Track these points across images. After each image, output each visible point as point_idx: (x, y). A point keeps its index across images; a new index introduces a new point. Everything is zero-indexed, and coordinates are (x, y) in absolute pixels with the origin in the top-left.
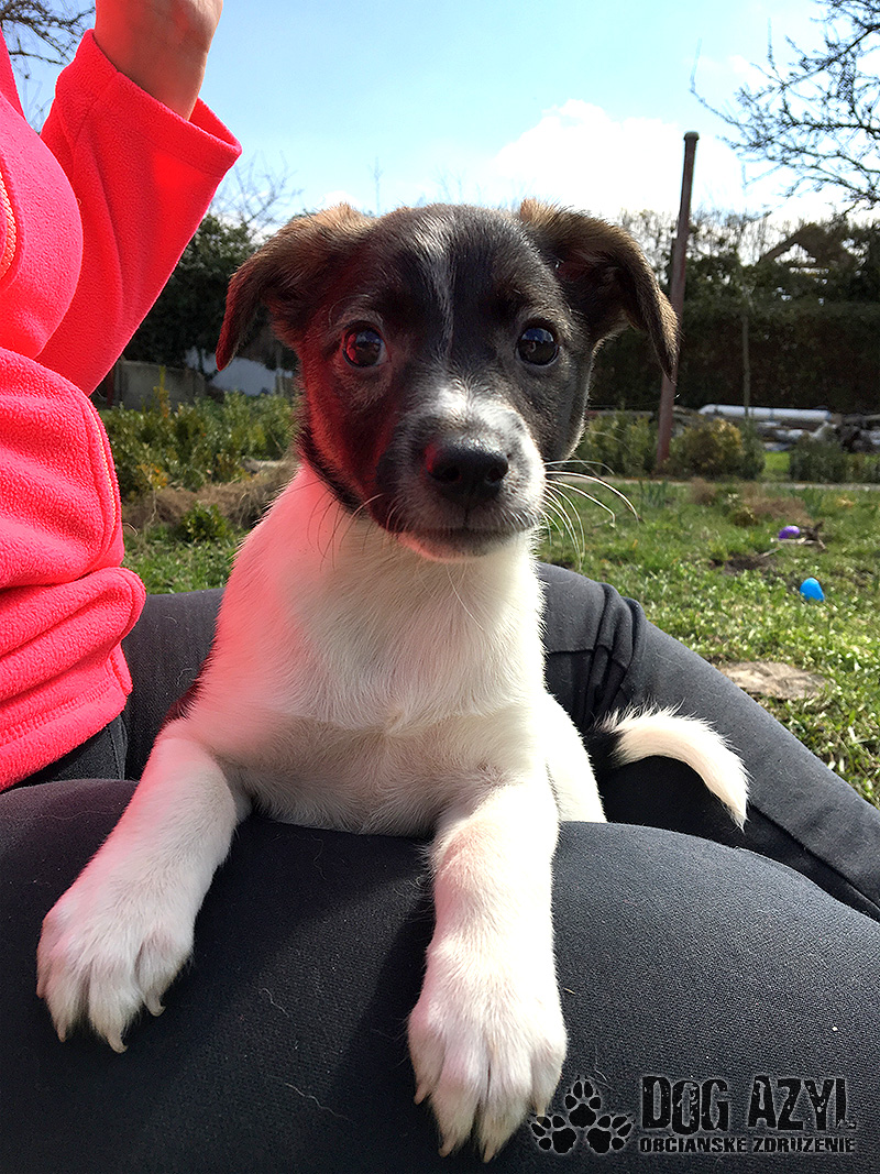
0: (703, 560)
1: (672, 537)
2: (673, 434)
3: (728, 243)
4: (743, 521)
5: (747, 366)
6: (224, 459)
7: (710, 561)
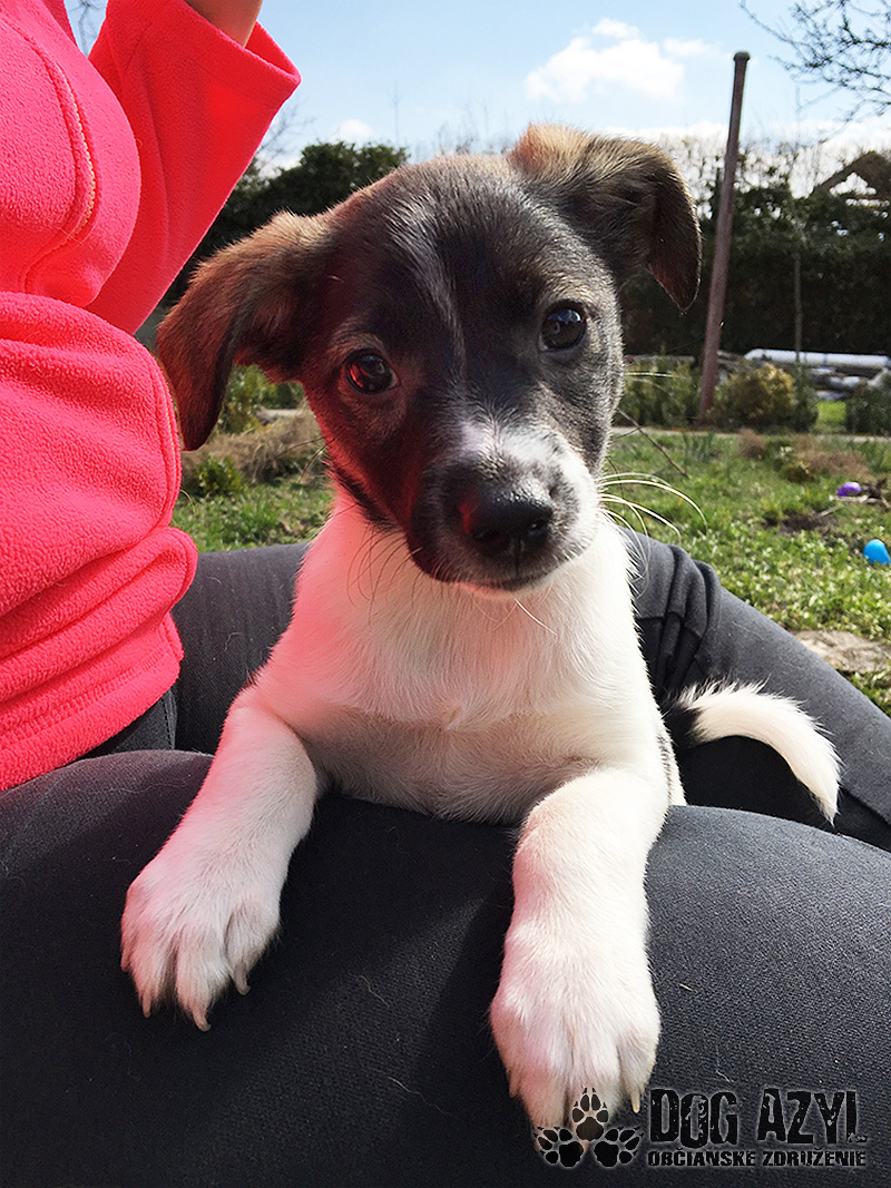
0: (757, 519)
1: (721, 493)
2: (717, 381)
3: (778, 173)
4: (798, 477)
5: (799, 308)
6: (236, 407)
7: (763, 520)
